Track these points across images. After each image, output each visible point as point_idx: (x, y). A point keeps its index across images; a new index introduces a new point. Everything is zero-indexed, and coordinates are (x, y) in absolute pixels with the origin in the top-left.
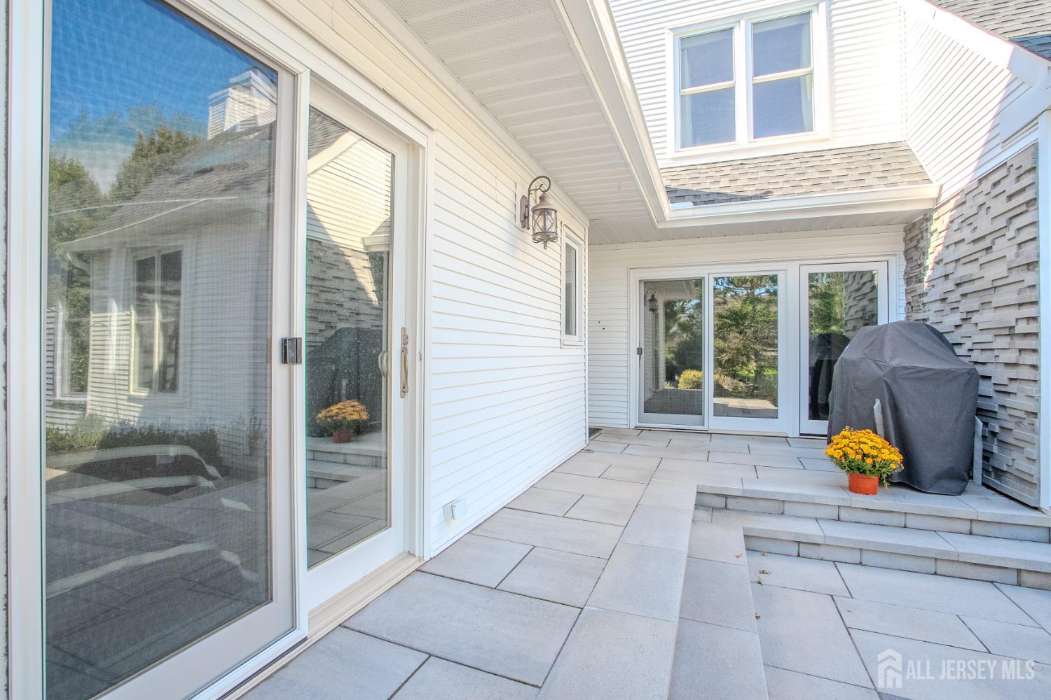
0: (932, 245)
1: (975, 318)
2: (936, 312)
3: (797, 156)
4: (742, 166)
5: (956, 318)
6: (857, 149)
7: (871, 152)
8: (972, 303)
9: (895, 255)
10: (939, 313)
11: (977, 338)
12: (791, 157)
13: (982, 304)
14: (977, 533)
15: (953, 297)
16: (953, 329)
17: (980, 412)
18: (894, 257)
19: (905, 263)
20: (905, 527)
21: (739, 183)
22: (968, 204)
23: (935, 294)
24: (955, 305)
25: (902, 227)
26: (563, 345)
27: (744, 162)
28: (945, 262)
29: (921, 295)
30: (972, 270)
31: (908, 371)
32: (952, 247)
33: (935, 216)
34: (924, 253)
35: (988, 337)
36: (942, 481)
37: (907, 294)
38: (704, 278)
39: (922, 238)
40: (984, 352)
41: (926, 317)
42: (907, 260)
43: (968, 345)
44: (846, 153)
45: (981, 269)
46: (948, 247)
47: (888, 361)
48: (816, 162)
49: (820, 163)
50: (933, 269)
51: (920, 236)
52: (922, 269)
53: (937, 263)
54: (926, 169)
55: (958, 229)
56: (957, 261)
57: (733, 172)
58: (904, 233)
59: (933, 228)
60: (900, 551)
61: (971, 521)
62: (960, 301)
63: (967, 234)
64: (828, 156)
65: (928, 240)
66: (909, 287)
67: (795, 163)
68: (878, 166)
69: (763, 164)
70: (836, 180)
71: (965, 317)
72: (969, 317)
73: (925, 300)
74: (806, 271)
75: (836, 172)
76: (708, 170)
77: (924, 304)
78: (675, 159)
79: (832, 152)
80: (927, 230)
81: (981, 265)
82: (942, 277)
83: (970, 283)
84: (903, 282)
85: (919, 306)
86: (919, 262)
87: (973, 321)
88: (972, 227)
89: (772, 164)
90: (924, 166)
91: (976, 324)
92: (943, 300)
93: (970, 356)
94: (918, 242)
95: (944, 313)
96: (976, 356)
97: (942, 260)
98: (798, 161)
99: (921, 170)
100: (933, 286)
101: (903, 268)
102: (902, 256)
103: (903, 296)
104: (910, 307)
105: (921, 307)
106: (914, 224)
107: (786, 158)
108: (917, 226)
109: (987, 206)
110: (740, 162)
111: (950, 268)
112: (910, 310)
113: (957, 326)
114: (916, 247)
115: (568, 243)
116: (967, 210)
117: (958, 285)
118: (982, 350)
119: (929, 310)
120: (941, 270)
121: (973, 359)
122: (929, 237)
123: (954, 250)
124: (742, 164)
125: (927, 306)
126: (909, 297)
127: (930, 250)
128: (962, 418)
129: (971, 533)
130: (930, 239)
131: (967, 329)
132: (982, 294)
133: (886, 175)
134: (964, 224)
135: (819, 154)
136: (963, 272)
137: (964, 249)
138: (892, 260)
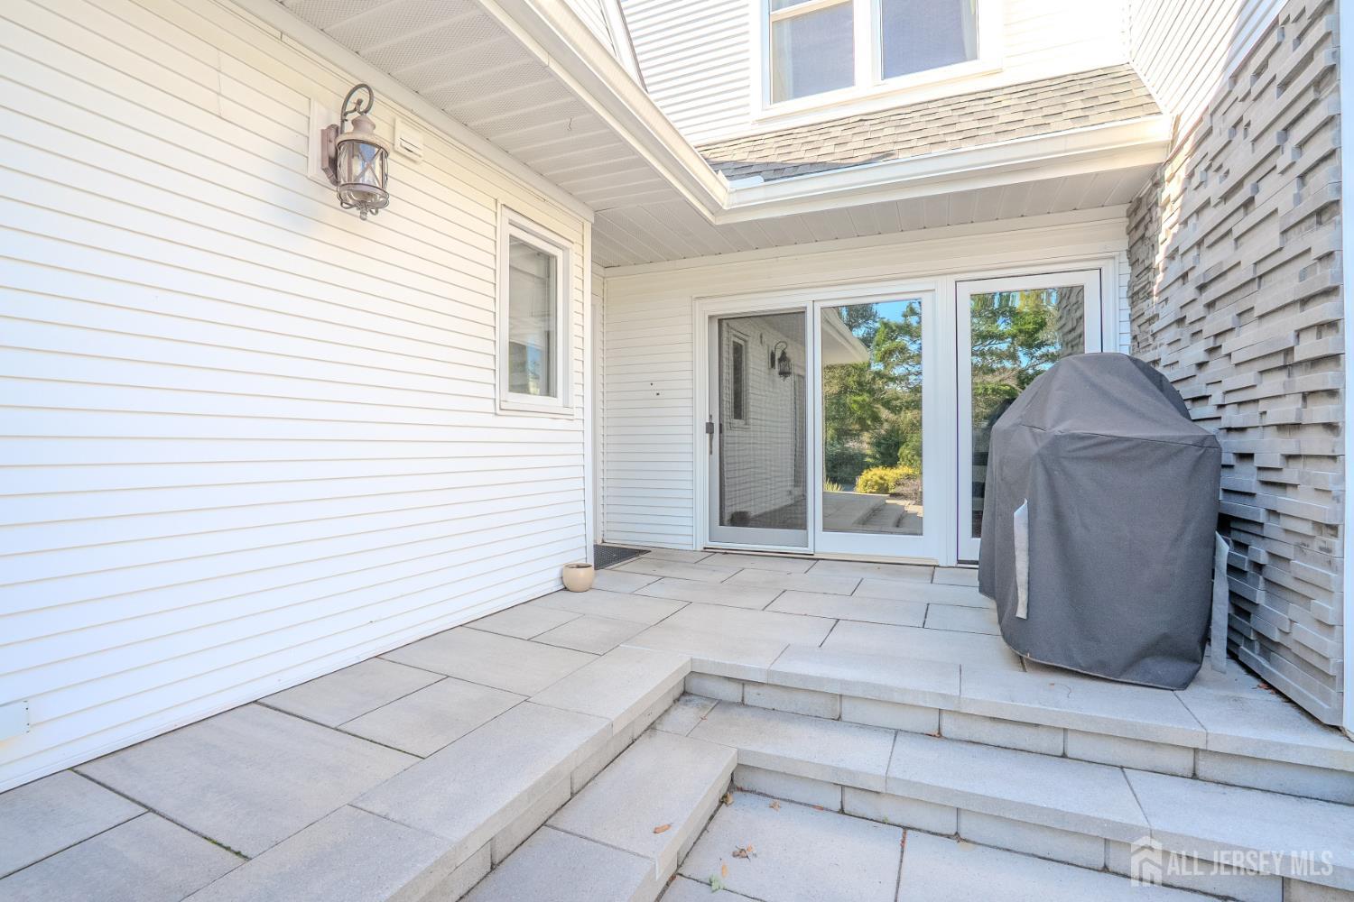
0: (1165, 226)
1: (1228, 344)
2: (1170, 344)
3: (950, 101)
4: (861, 123)
5: (1197, 351)
6: (1048, 83)
7: (1068, 84)
8: (1223, 317)
9: (1113, 258)
10: (1174, 347)
11: (1229, 384)
12: (940, 103)
13: (1240, 315)
14: (1209, 776)
15: (1193, 313)
16: (1193, 371)
17: (1226, 523)
18: (1111, 261)
19: (1128, 270)
20: (1064, 756)
21: (849, 146)
22: (1216, 131)
23: (1168, 314)
24: (1197, 327)
25: (1123, 209)
26: (501, 410)
27: (865, 118)
28: (1181, 251)
29: (1151, 320)
30: (1223, 254)
31: (1081, 444)
32: (1193, 220)
33: (1167, 174)
34: (1153, 246)
35: (1247, 376)
36: (1149, 661)
37: (1133, 321)
38: (806, 308)
39: (1151, 221)
40: (1242, 407)
41: (1156, 358)
42: (1132, 265)
43: (1217, 398)
44: (1029, 90)
45: (1236, 248)
46: (1185, 223)
47: (1049, 426)
48: (980, 106)
49: (982, 108)
50: (1165, 269)
51: (1147, 218)
52: (1151, 274)
53: (1171, 257)
54: (1156, 98)
55: (1201, 183)
56: (1199, 244)
57: (845, 133)
58: (1128, 220)
59: (1164, 196)
60: (1033, 819)
61: (1196, 750)
62: (1203, 318)
63: (1216, 187)
64: (998, 96)
65: (1159, 219)
66: (1134, 310)
67: (943, 112)
68: (1077, 102)
69: (893, 118)
70: (1004, 128)
71: (1211, 345)
72: (1218, 344)
73: (1155, 327)
74: (967, 290)
75: (1005, 116)
76: (809, 134)
77: (1154, 335)
78: (761, 121)
79: (1006, 91)
80: (1156, 203)
81: (1237, 240)
82: (1178, 279)
83: (1220, 279)
84: (1126, 303)
85: (1147, 340)
86: (1147, 263)
87: (1224, 351)
88: (1222, 172)
89: (907, 116)
90: (1154, 94)
91: (1229, 355)
92: (1181, 321)
93: (1220, 418)
94: (1146, 228)
95: (1182, 344)
96: (1232, 417)
97: (1177, 250)
98: (949, 108)
99: (1148, 100)
100: (1166, 300)
101: (1126, 279)
102: (1124, 258)
103: (1126, 327)
104: (1136, 343)
105: (1151, 341)
106: (1140, 200)
107: (930, 106)
108: (1145, 200)
109: (1245, 122)
110: (858, 118)
111: (1189, 261)
112: (1136, 349)
113: (1201, 365)
114: (1143, 237)
115: (514, 234)
116: (1212, 145)
117: (1202, 288)
118: (1240, 404)
119: (1160, 345)
120: (1177, 268)
121: (1224, 423)
122: (1159, 215)
123: (1195, 225)
124: (861, 120)
125: (1159, 337)
126: (1136, 327)
127: (1161, 237)
128: (1188, 538)
129: (1194, 776)
130: (1160, 217)
131: (1217, 367)
132: (1238, 295)
133: (1087, 114)
134: (1211, 172)
135: (984, 96)
136: (1210, 260)
137: (1211, 217)
138: (1109, 268)
